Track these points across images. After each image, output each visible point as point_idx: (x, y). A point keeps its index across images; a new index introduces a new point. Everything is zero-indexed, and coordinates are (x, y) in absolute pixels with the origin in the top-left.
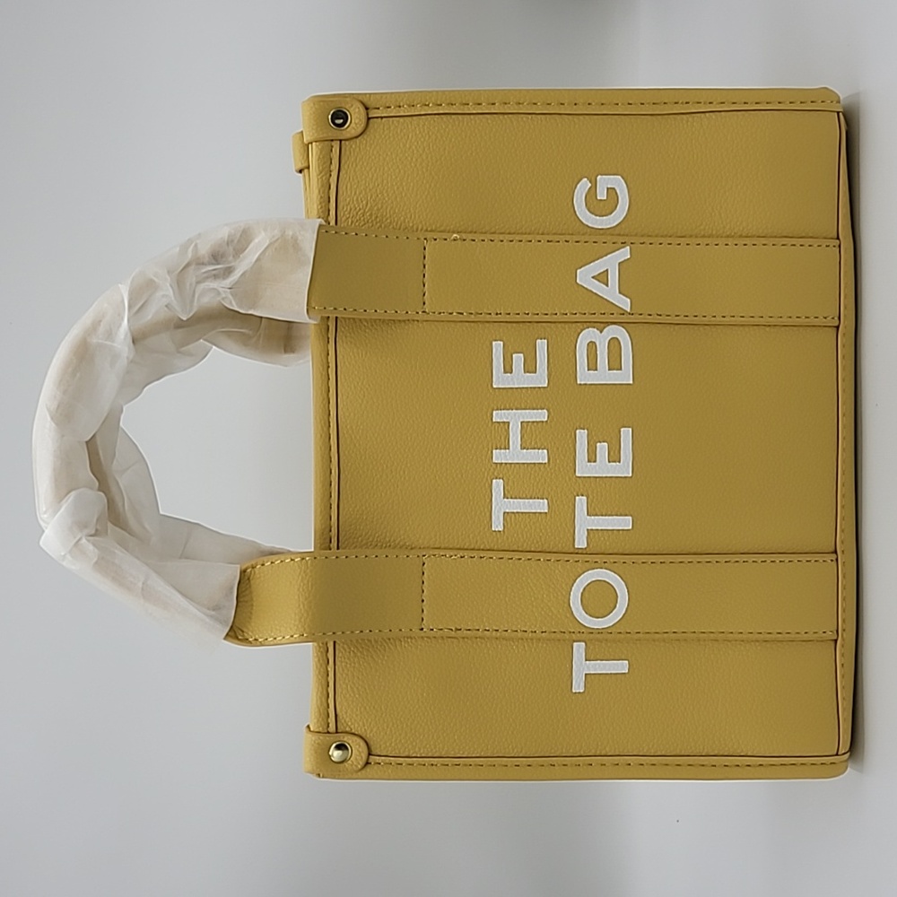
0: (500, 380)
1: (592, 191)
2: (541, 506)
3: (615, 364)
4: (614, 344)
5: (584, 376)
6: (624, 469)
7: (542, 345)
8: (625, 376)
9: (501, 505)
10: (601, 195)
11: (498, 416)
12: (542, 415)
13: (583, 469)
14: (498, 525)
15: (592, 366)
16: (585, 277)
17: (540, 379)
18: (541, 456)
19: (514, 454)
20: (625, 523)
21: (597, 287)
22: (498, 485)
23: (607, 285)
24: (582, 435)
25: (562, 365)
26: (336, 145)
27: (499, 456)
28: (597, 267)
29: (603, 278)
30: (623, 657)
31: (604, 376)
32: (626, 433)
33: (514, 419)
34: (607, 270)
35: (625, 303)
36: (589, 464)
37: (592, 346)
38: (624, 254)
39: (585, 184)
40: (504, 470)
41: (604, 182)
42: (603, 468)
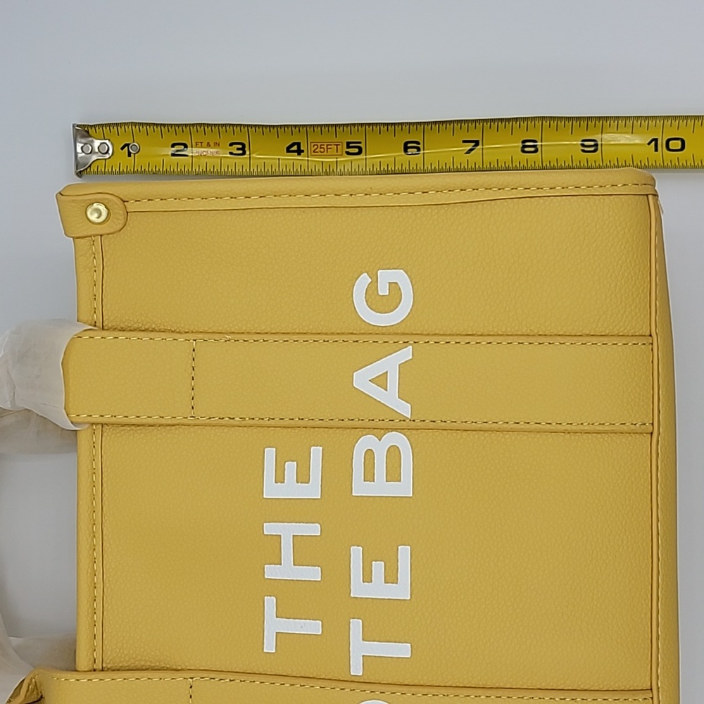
0: (271, 490)
1: (372, 289)
2: (314, 627)
3: (393, 475)
4: (393, 452)
5: (360, 488)
6: (401, 591)
7: (316, 453)
8: (404, 488)
9: (274, 625)
10: (383, 290)
11: (270, 529)
12: (314, 529)
13: (359, 589)
14: (270, 646)
15: (369, 476)
16: (362, 380)
17: (312, 490)
18: (313, 574)
19: (285, 570)
20: (403, 650)
21: (374, 392)
22: (270, 603)
24: (356, 553)
25: (337, 473)
27: (271, 572)
28: (375, 369)
29: (381, 381)
31: (381, 487)
32: (404, 552)
33: (286, 532)
35: (405, 409)
36: (364, 584)
37: (369, 454)
38: (406, 354)
39: (364, 280)
40: (278, 587)
41: (386, 277)
42: (378, 589)
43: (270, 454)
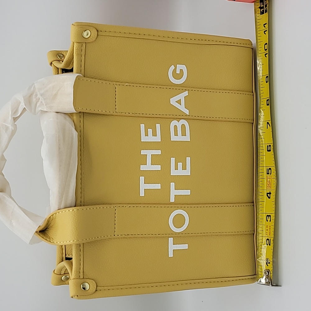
0: (144, 139)
1: (175, 70)
2: (158, 186)
3: (184, 134)
4: (183, 126)
5: (173, 138)
6: (187, 172)
7: (158, 126)
8: (187, 138)
9: (143, 186)
10: (178, 72)
11: (143, 152)
12: (159, 152)
13: (173, 172)
14: (142, 194)
15: (176, 134)
16: (173, 101)
17: (158, 139)
18: (158, 168)
19: (148, 167)
20: (188, 192)
21: (177, 105)
22: (142, 179)
23: (181, 105)
24: (173, 160)
25: (165, 133)
26: (84, 45)
27: (143, 168)
28: (177, 98)
29: (179, 102)
30: (186, 243)
31: (180, 138)
32: (188, 159)
33: (149, 153)
34: (181, 99)
35: (187, 112)
36: (175, 170)
37: (176, 127)
38: (186, 93)
39: (173, 67)
40: (144, 173)
41: (179, 67)
42: (180, 172)
43: (142, 126)
